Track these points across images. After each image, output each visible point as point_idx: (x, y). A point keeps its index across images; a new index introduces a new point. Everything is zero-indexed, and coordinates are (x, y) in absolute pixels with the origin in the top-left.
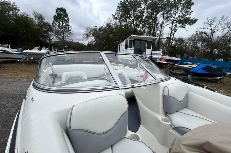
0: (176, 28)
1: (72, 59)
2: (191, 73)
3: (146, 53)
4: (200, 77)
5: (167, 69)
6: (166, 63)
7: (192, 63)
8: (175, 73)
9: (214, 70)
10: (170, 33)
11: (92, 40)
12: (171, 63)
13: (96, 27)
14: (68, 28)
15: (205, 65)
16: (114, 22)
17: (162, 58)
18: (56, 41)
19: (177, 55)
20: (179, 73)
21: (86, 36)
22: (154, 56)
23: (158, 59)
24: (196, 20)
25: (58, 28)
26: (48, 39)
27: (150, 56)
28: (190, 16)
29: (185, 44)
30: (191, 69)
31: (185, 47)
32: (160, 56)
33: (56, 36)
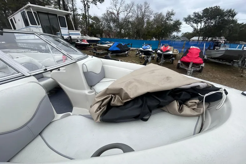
0: (89, 4)
2: (111, 51)
3: (62, 33)
4: (116, 54)
5: (90, 50)
6: (88, 43)
7: (110, 42)
8: (99, 53)
9: (124, 46)
10: (84, 8)
12: (93, 44)
15: (118, 43)
17: (82, 38)
19: (97, 35)
20: (102, 52)
22: (73, 37)
23: (79, 40)
27: (68, 36)
29: (101, 23)
30: (109, 48)
31: (102, 27)
32: (80, 37)
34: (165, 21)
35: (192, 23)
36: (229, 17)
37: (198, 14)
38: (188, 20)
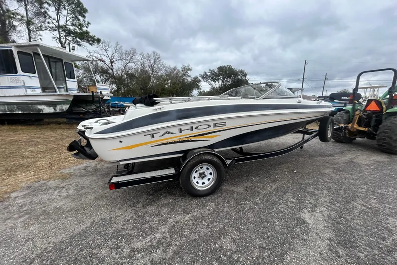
3: (68, 88)
34: (181, 76)
35: (210, 80)
36: (242, 76)
37: (214, 71)
38: (205, 77)
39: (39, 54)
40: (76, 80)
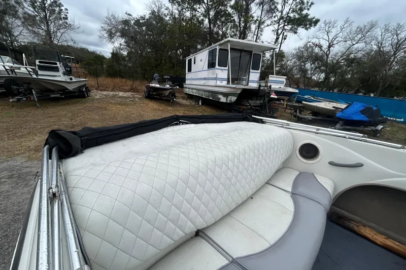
1: (82, 86)
3: (250, 79)
6: (276, 97)
11: (121, 45)
13: (130, 15)
14: (60, 13)
16: (166, 9)
18: (28, 43)
21: (106, 35)
22: (273, 86)
24: (317, 21)
25: (32, 9)
26: (6, 36)
28: (309, 12)
32: (282, 87)
33: (29, 29)
39: (228, 50)
40: (259, 71)
